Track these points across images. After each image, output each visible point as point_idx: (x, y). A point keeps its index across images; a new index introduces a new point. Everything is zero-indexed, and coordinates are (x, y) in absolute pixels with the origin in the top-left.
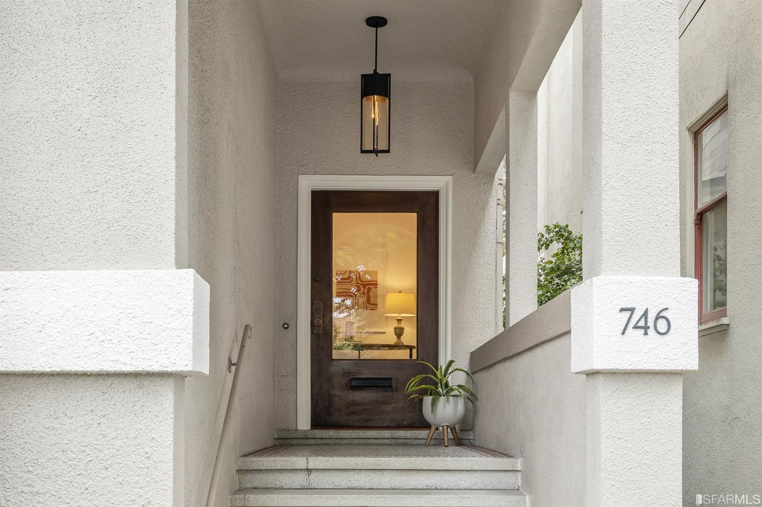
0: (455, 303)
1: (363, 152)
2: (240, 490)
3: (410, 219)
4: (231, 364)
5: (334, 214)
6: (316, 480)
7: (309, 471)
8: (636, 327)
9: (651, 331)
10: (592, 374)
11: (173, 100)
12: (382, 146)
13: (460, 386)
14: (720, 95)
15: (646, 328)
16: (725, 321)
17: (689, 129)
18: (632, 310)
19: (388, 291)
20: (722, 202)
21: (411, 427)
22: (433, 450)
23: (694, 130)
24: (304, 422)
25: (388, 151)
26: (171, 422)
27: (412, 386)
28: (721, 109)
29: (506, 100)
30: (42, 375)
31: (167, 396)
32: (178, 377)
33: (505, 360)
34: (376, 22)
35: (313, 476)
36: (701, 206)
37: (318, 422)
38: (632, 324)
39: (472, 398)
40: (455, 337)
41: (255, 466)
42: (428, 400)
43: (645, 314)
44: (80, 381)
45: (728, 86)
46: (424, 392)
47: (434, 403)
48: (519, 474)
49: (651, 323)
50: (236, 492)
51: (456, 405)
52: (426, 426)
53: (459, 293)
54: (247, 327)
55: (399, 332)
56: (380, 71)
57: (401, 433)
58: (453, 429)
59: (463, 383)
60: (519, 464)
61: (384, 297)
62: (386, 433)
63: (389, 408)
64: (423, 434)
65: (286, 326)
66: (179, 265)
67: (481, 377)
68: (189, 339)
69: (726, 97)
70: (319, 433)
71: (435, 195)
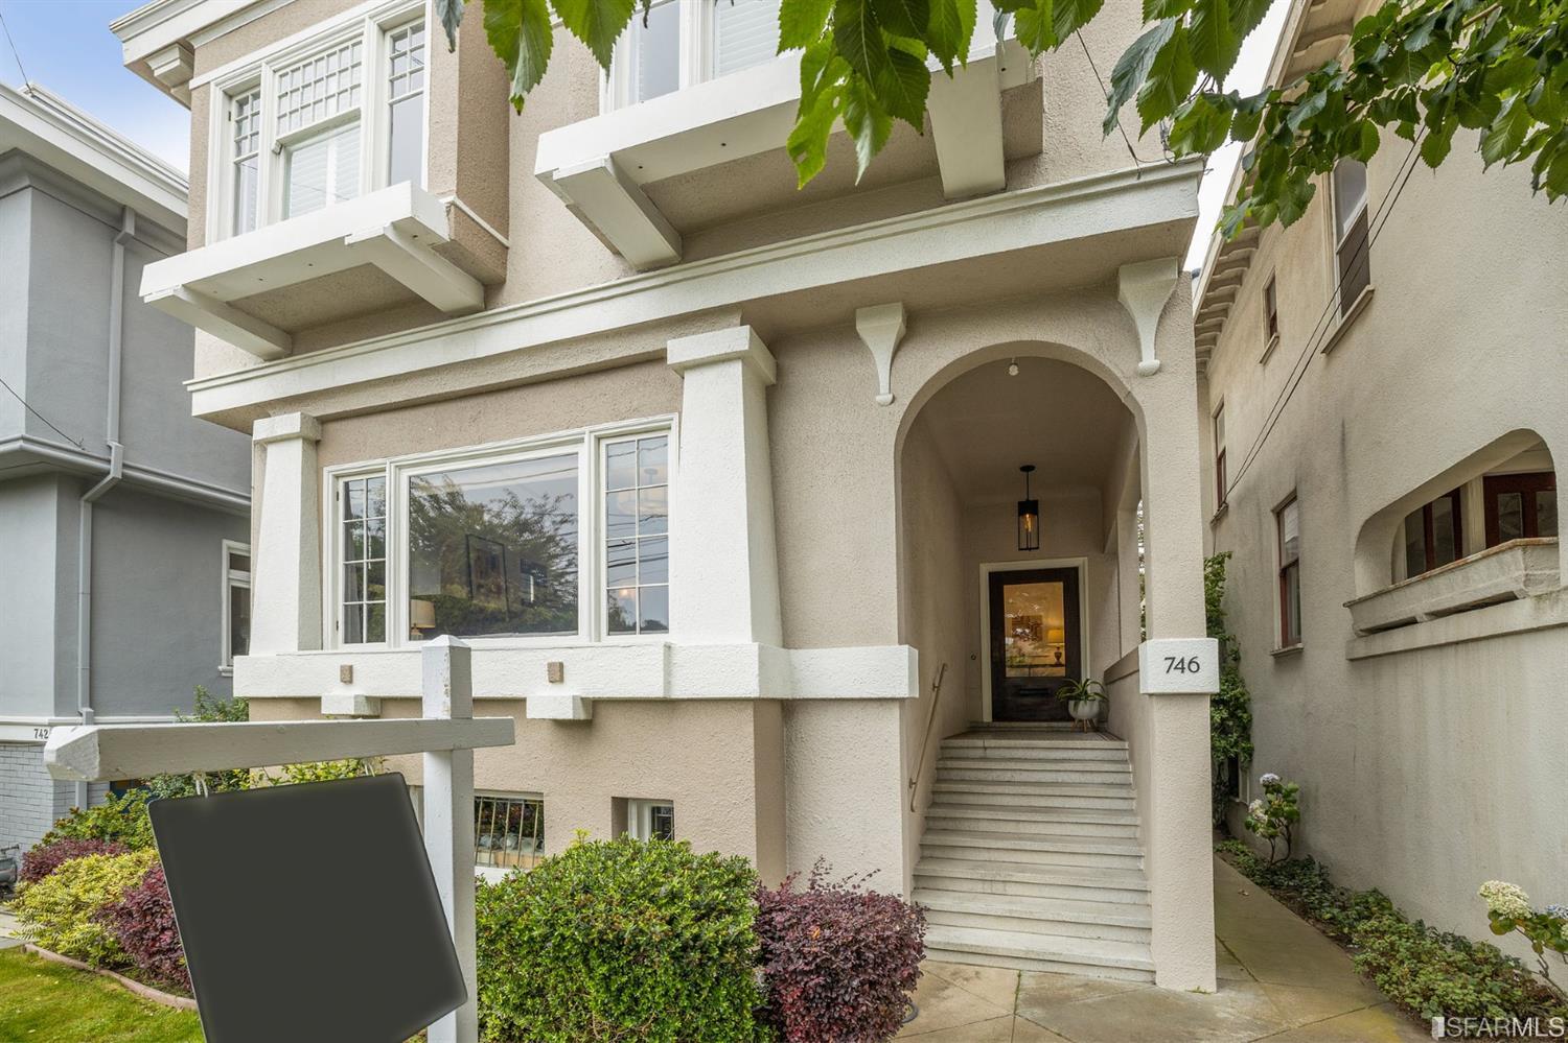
0: (1092, 639)
1: (1020, 549)
2: (943, 759)
3: (1058, 587)
4: (934, 687)
5: (1005, 586)
6: (989, 753)
7: (985, 748)
8: (1176, 668)
9: (1187, 670)
10: (1151, 695)
11: (895, 558)
12: (1034, 546)
13: (1096, 694)
14: (1292, 489)
15: (1183, 669)
16: (1299, 646)
17: (1273, 511)
18: (1174, 659)
19: (1049, 628)
20: (1296, 563)
21: (1061, 720)
22: (1077, 736)
23: (1278, 510)
24: (987, 717)
25: (1037, 548)
26: (898, 723)
27: (1062, 694)
28: (1292, 498)
29: (1116, 515)
30: (831, 700)
31: (895, 712)
32: (901, 700)
33: (1120, 679)
34: (1027, 469)
35: (988, 751)
36: (1284, 564)
37: (996, 716)
38: (1174, 666)
39: (1105, 700)
40: (1093, 660)
41: (951, 745)
42: (1072, 703)
43: (1182, 661)
44: (850, 702)
45: (1296, 483)
46: (1070, 698)
47: (1076, 705)
48: (1127, 752)
49: (1186, 666)
50: (940, 760)
51: (1091, 708)
52: (1072, 719)
53: (1095, 631)
54: (944, 665)
55: (1058, 656)
56: (1031, 499)
57: (1055, 724)
58: (1091, 721)
59: (1099, 692)
60: (1126, 746)
61: (1047, 632)
62: (1045, 724)
63: (1046, 707)
64: (1070, 724)
65: (973, 658)
66: (901, 643)
67: (1111, 687)
68: (906, 681)
69: (1295, 490)
70: (997, 724)
71: (1076, 570)
